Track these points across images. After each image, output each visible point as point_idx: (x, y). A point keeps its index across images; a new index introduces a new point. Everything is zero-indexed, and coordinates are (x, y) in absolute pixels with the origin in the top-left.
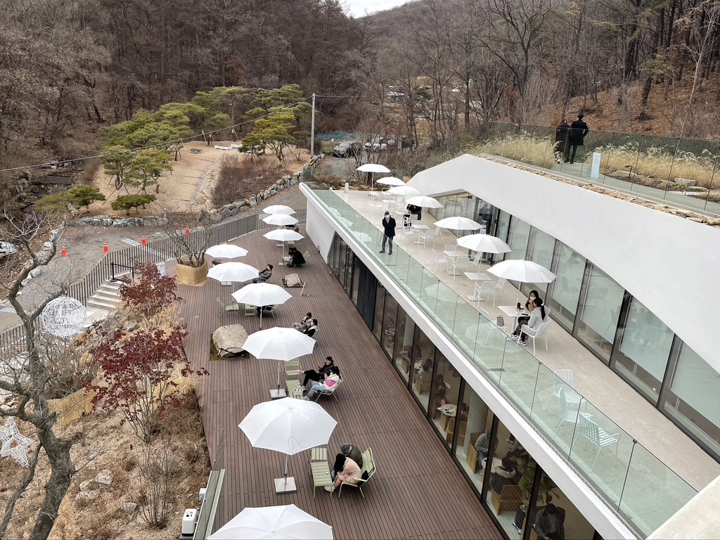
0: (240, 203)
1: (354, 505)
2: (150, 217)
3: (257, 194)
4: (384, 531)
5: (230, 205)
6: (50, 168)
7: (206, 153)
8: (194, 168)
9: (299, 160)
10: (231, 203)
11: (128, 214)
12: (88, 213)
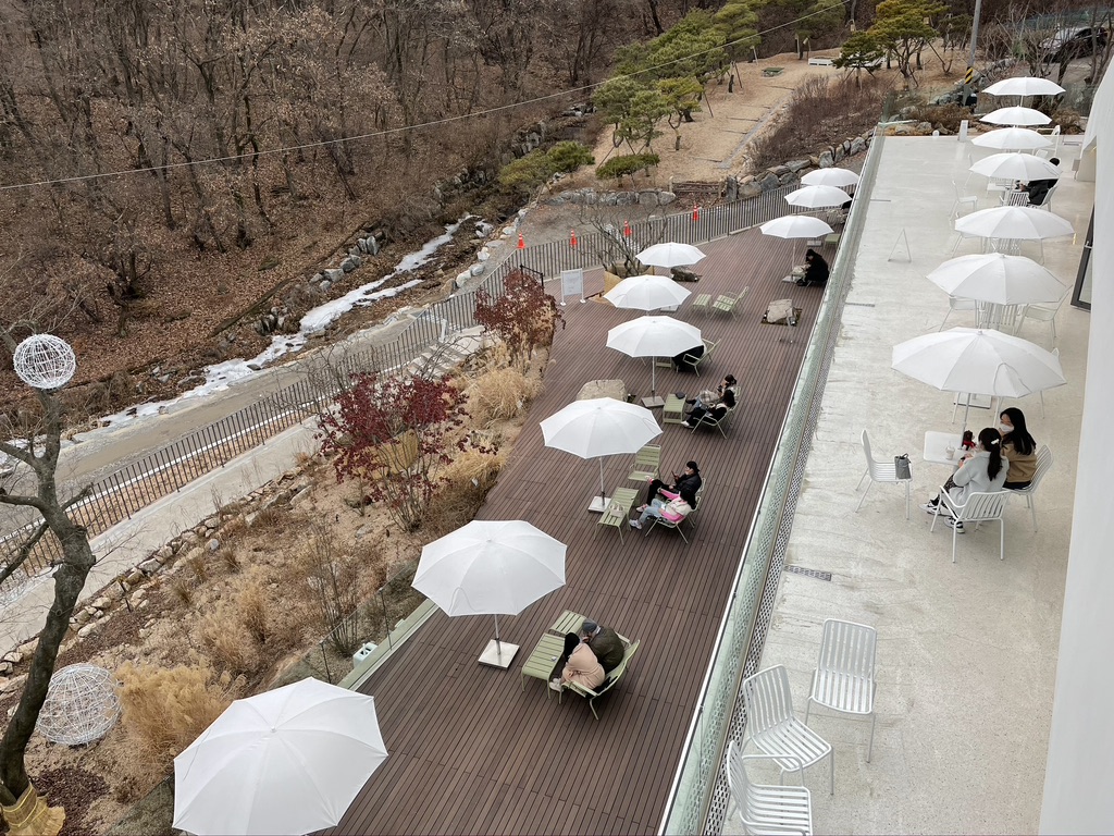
0: (801, 163)
1: (573, 726)
2: (649, 189)
3: (835, 146)
4: (583, 788)
5: (780, 167)
6: (574, 115)
7: (789, 74)
8: (755, 102)
9: (947, 73)
10: (783, 163)
11: (621, 186)
12: (571, 186)
